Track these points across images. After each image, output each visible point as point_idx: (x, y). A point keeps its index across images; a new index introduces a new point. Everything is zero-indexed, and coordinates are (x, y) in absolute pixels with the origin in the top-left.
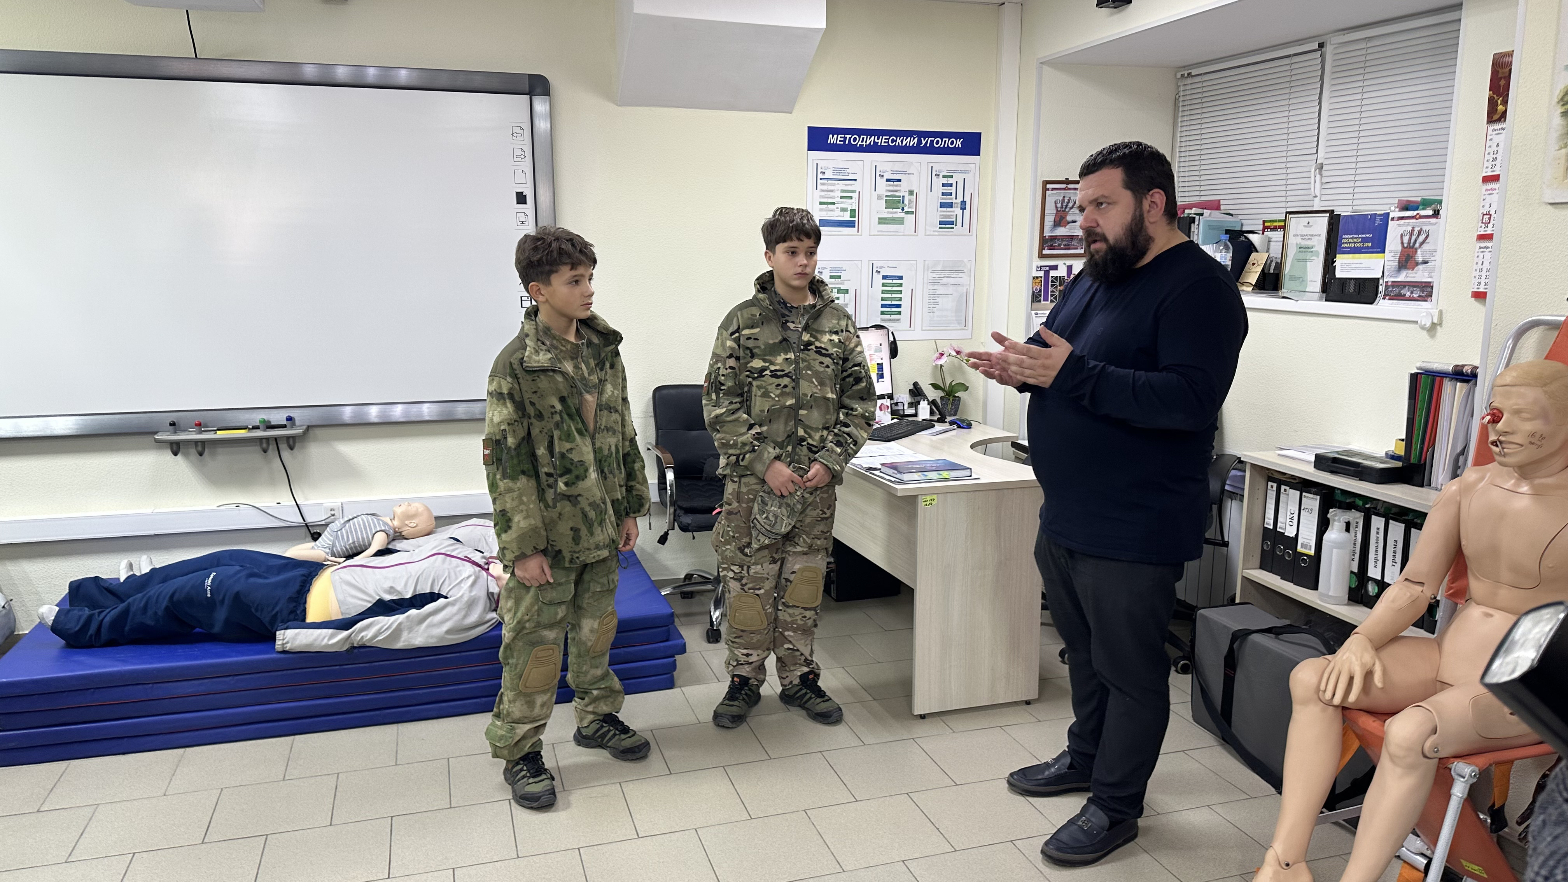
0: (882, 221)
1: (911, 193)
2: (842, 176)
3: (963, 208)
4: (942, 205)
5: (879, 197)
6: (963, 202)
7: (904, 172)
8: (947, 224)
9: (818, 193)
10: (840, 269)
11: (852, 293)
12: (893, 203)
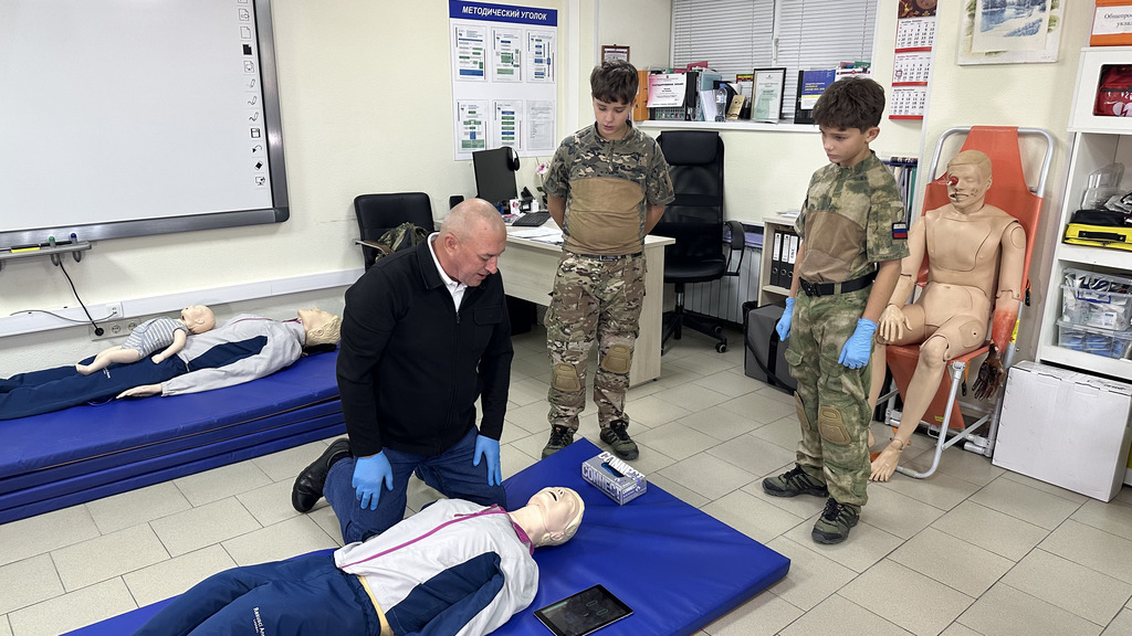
0: (500, 71)
1: (517, 51)
2: (473, 38)
3: (549, 64)
4: (536, 61)
5: (497, 54)
6: (549, 59)
7: (512, 36)
8: (539, 74)
9: (458, 50)
10: (475, 107)
11: (483, 123)
12: (507, 58)
